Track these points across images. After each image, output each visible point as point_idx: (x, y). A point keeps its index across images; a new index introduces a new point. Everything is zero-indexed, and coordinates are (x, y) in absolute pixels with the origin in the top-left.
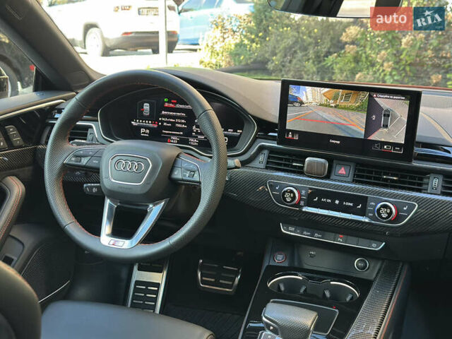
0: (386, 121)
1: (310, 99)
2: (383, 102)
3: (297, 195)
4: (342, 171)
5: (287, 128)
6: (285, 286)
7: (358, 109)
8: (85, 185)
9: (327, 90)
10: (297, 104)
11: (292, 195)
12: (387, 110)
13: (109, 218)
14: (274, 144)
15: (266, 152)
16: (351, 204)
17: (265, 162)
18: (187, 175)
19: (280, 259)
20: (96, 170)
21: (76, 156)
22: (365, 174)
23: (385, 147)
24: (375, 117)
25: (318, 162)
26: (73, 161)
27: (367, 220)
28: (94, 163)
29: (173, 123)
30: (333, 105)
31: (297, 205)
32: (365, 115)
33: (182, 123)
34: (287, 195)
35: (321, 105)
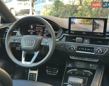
0: (98, 27)
1: (77, 22)
2: (97, 22)
3: (74, 48)
4: (86, 41)
5: (71, 30)
6: (72, 73)
7: (90, 24)
8: (16, 48)
9: (81, 19)
10: (73, 24)
11: (73, 48)
12: (98, 24)
13: (24, 56)
14: (67, 35)
15: (65, 37)
16: (89, 50)
17: (65, 39)
18: (45, 44)
19: (70, 65)
20: (20, 44)
21: (14, 40)
22: (93, 41)
23: (98, 34)
24: (95, 26)
25: (80, 39)
26: (13, 41)
27: (94, 54)
28: (19, 42)
29: (39, 31)
30: (83, 23)
31: (75, 50)
33: (42, 30)
34: (72, 48)
35: (80, 23)
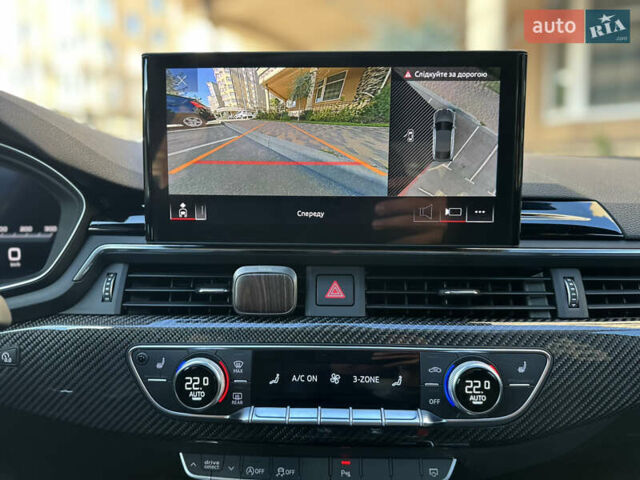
0: (444, 140)
1: (231, 104)
2: (432, 89)
3: (220, 377)
7: (364, 118)
9: (277, 70)
10: (193, 122)
11: (206, 381)
12: (445, 112)
15: (120, 269)
16: (376, 380)
17: (117, 296)
23: (447, 212)
24: (413, 133)
25: (268, 277)
27: (425, 419)
30: (296, 113)
31: (226, 406)
32: (385, 132)
34: (191, 383)
35: (262, 116)
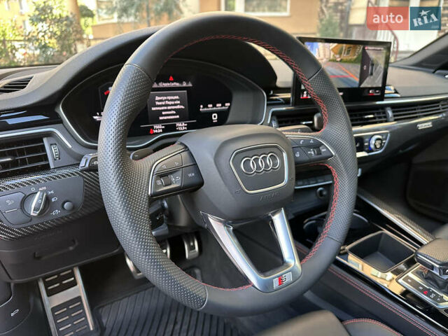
0: (372, 69)
2: (371, 53)
5: (302, 88)
12: (373, 60)
21: (160, 176)
23: (371, 92)
24: (366, 66)
26: (161, 186)
27: (365, 154)
28: (191, 176)
32: (359, 66)
